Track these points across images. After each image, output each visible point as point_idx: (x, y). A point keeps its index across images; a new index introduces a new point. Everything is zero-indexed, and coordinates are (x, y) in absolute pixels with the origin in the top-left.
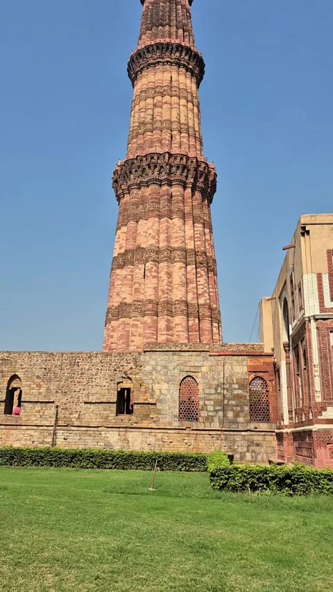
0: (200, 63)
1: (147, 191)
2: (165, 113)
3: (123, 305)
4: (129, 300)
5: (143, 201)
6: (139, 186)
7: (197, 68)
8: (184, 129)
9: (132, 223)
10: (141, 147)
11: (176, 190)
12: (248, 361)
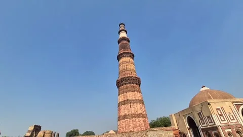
0: (133, 55)
1: (128, 85)
2: (129, 67)
3: (125, 115)
4: (127, 114)
5: (127, 88)
6: (126, 84)
7: (133, 56)
8: (134, 71)
9: (125, 93)
10: (125, 75)
11: (135, 85)
12: (173, 132)
